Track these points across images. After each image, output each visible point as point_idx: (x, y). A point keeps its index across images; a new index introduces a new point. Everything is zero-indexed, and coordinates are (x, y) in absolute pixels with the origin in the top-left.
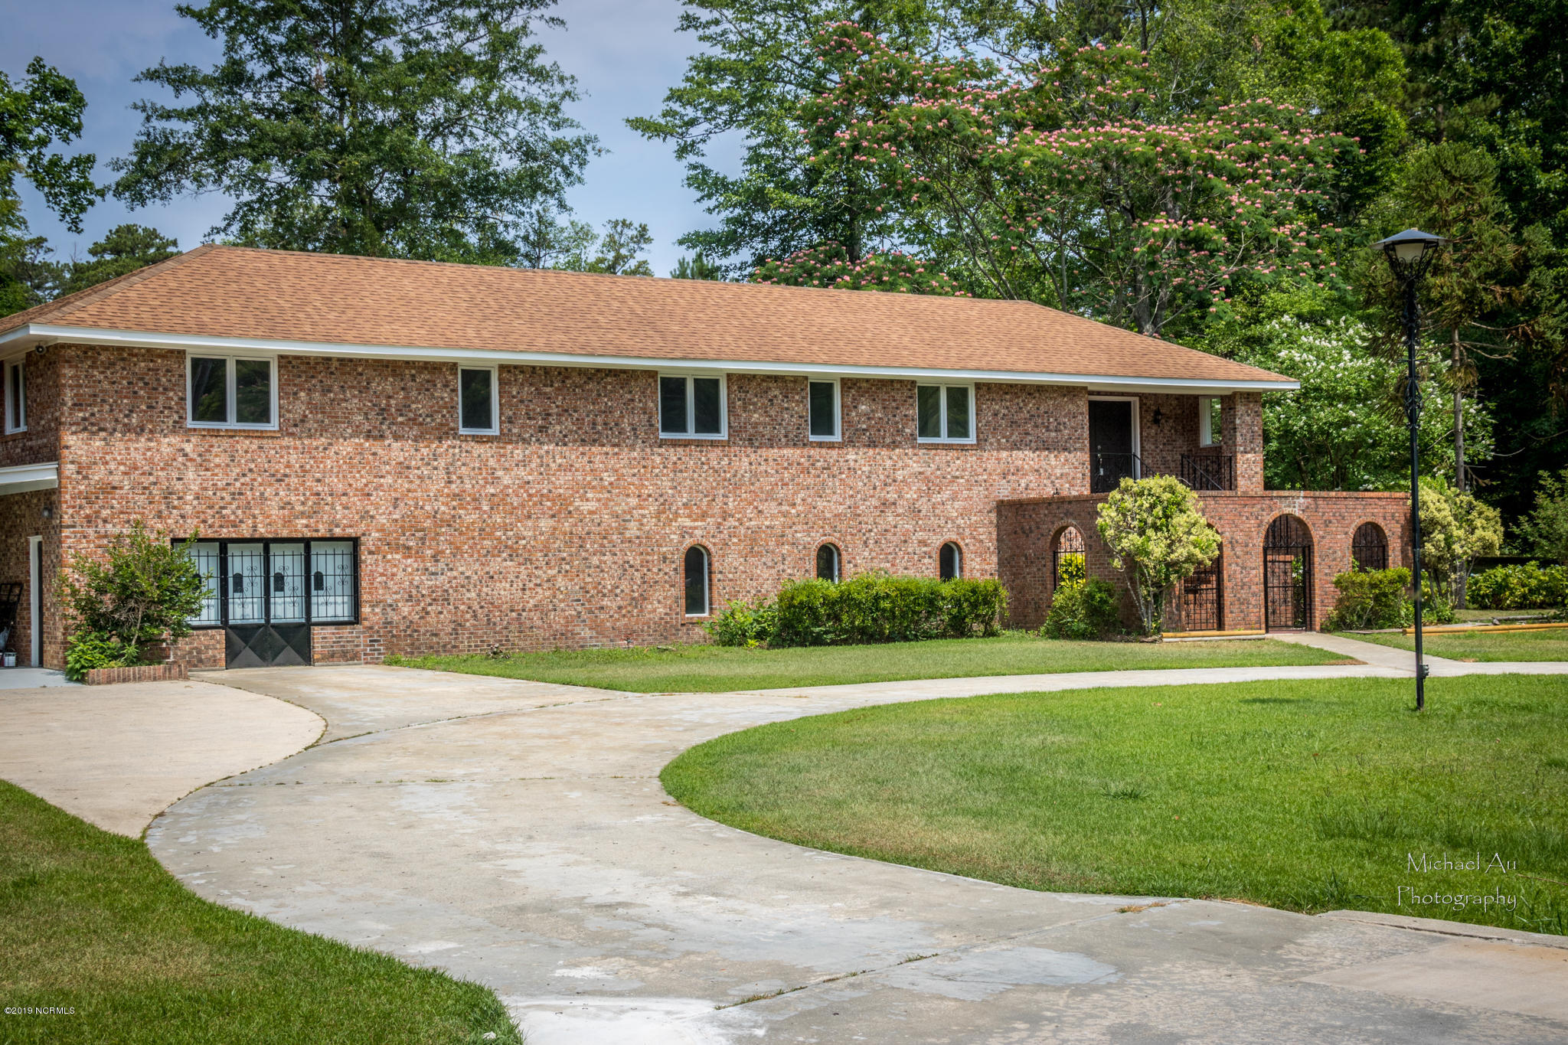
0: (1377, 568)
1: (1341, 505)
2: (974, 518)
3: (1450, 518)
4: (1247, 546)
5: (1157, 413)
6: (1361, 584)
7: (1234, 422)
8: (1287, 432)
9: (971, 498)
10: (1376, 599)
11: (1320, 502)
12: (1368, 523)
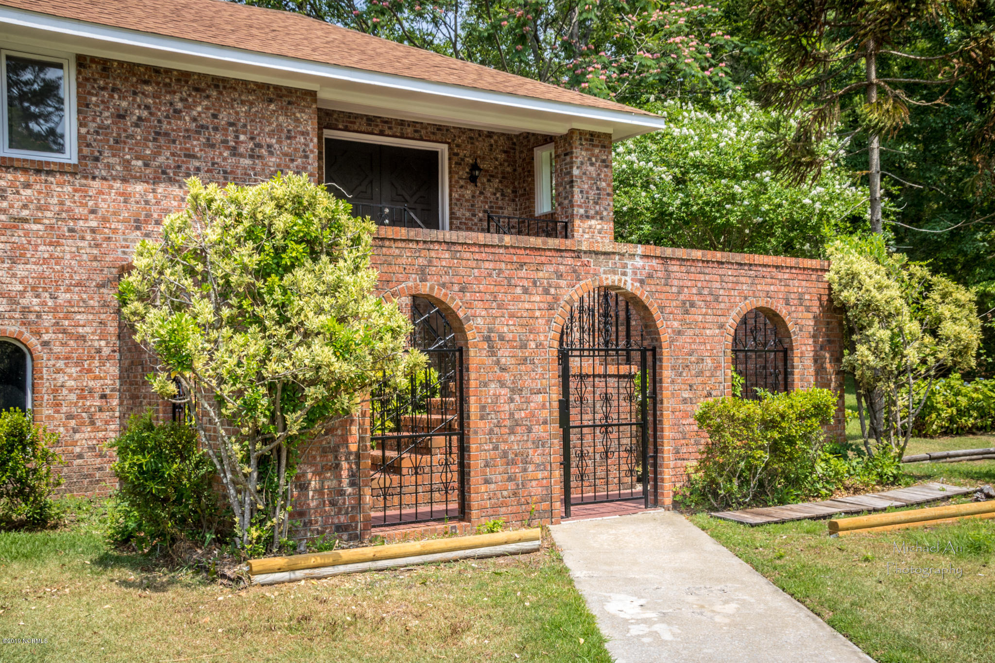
0: (774, 388)
1: (713, 275)
2: (63, 297)
3: (899, 302)
4: (524, 346)
5: (475, 167)
6: (746, 422)
7: (570, 173)
8: (662, 214)
9: (58, 260)
10: (775, 448)
11: (674, 267)
12: (760, 310)
